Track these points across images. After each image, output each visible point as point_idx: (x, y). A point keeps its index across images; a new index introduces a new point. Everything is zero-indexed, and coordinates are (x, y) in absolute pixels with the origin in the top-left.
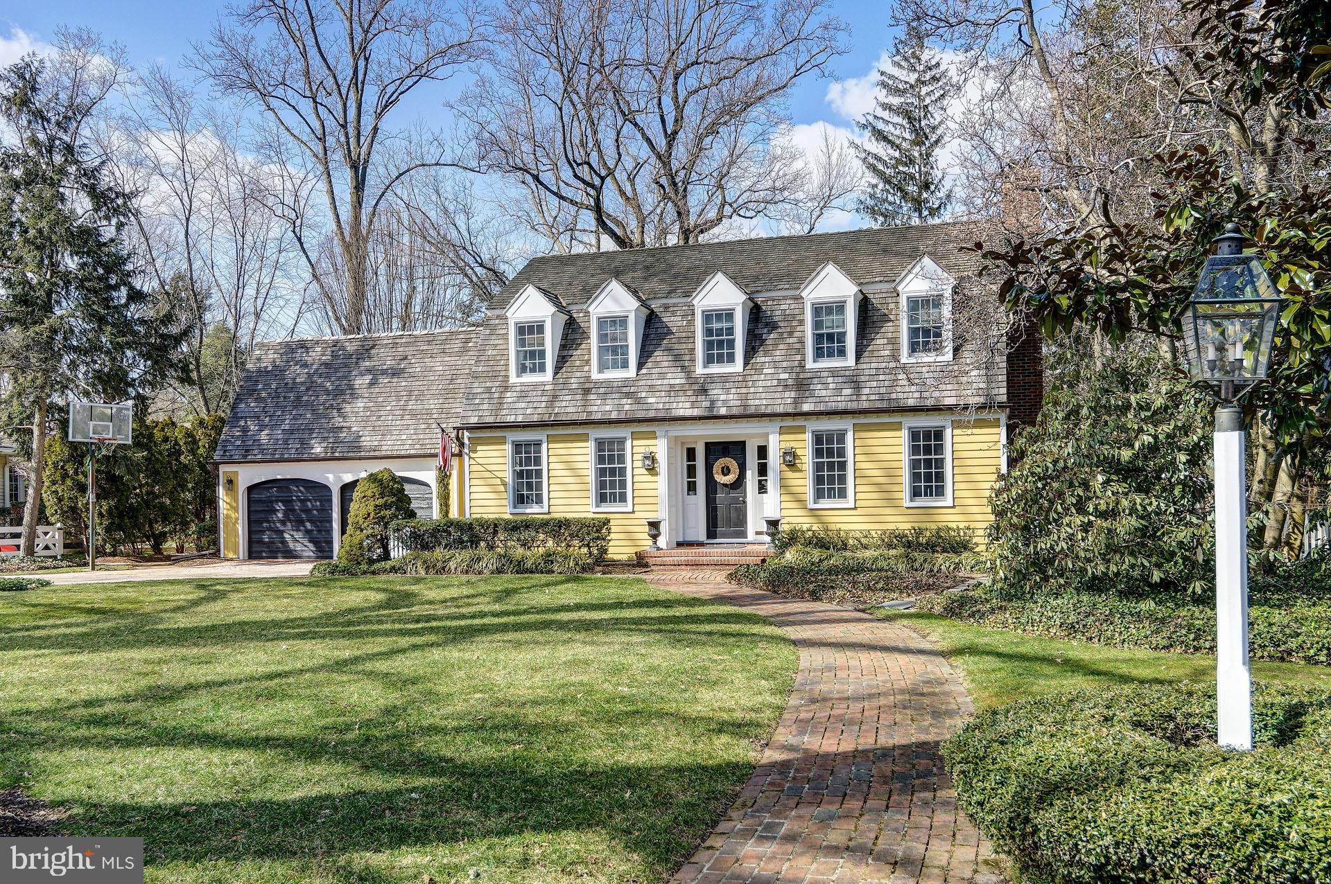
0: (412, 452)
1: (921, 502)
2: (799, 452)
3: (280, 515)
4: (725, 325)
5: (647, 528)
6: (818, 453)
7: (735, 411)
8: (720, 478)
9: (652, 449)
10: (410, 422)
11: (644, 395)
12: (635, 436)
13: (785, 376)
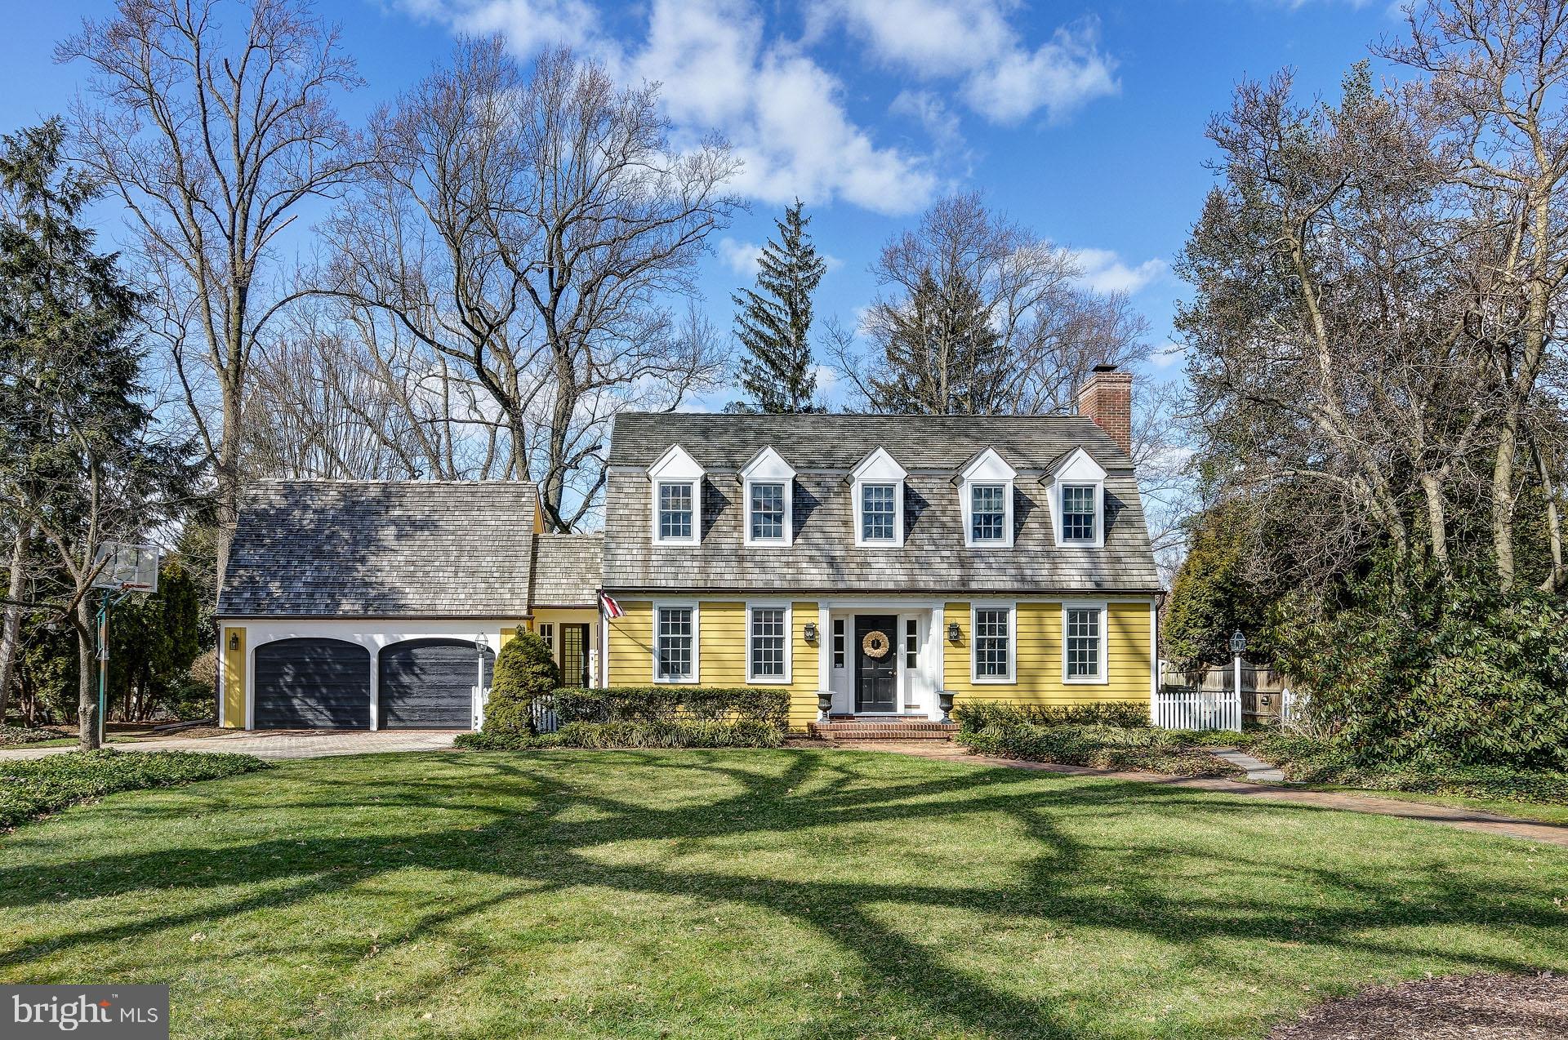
0: (475, 613)
1: (1078, 679)
2: (962, 628)
3: (289, 679)
4: (884, 500)
5: (817, 701)
6: (981, 630)
7: (903, 586)
8: (869, 651)
9: (814, 620)
10: (467, 580)
11: (805, 565)
12: (796, 606)
13: (947, 554)
